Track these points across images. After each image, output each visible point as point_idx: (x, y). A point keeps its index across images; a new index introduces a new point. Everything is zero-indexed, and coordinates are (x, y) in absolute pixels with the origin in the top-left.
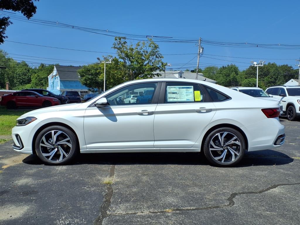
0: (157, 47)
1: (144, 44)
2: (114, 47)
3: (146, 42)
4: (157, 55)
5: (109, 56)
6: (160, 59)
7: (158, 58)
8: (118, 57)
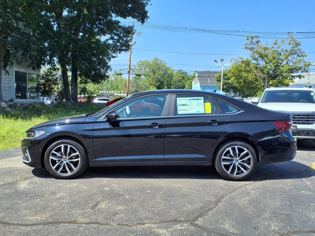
0: (298, 44)
1: (283, 42)
2: (246, 48)
3: (285, 40)
4: (299, 53)
5: (240, 58)
6: (302, 58)
7: (301, 57)
8: (250, 59)
